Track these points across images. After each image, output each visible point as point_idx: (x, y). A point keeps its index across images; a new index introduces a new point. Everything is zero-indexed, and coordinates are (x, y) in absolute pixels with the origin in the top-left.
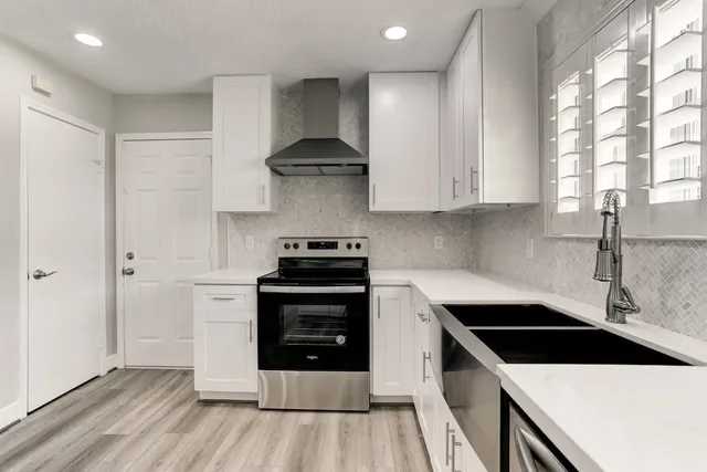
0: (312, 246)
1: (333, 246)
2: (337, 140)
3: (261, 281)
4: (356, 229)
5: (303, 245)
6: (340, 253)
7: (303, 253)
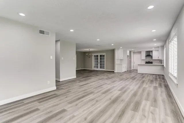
4: (152, 61)
6: (150, 62)
7: (148, 62)
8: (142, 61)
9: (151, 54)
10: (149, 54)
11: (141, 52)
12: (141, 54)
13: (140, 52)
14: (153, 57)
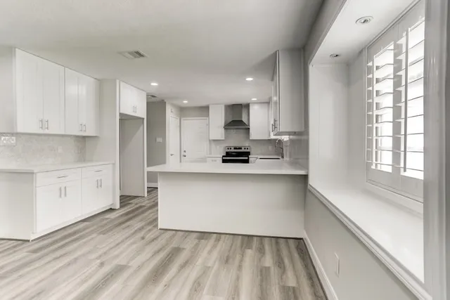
0: (235, 148)
1: (241, 148)
2: (242, 121)
3: (223, 156)
4: (247, 144)
5: (233, 148)
6: (243, 150)
7: (233, 150)
8: (213, 146)
9: (244, 119)
10: (236, 118)
11: (207, 108)
12: (208, 116)
13: (204, 110)
14: (251, 131)
